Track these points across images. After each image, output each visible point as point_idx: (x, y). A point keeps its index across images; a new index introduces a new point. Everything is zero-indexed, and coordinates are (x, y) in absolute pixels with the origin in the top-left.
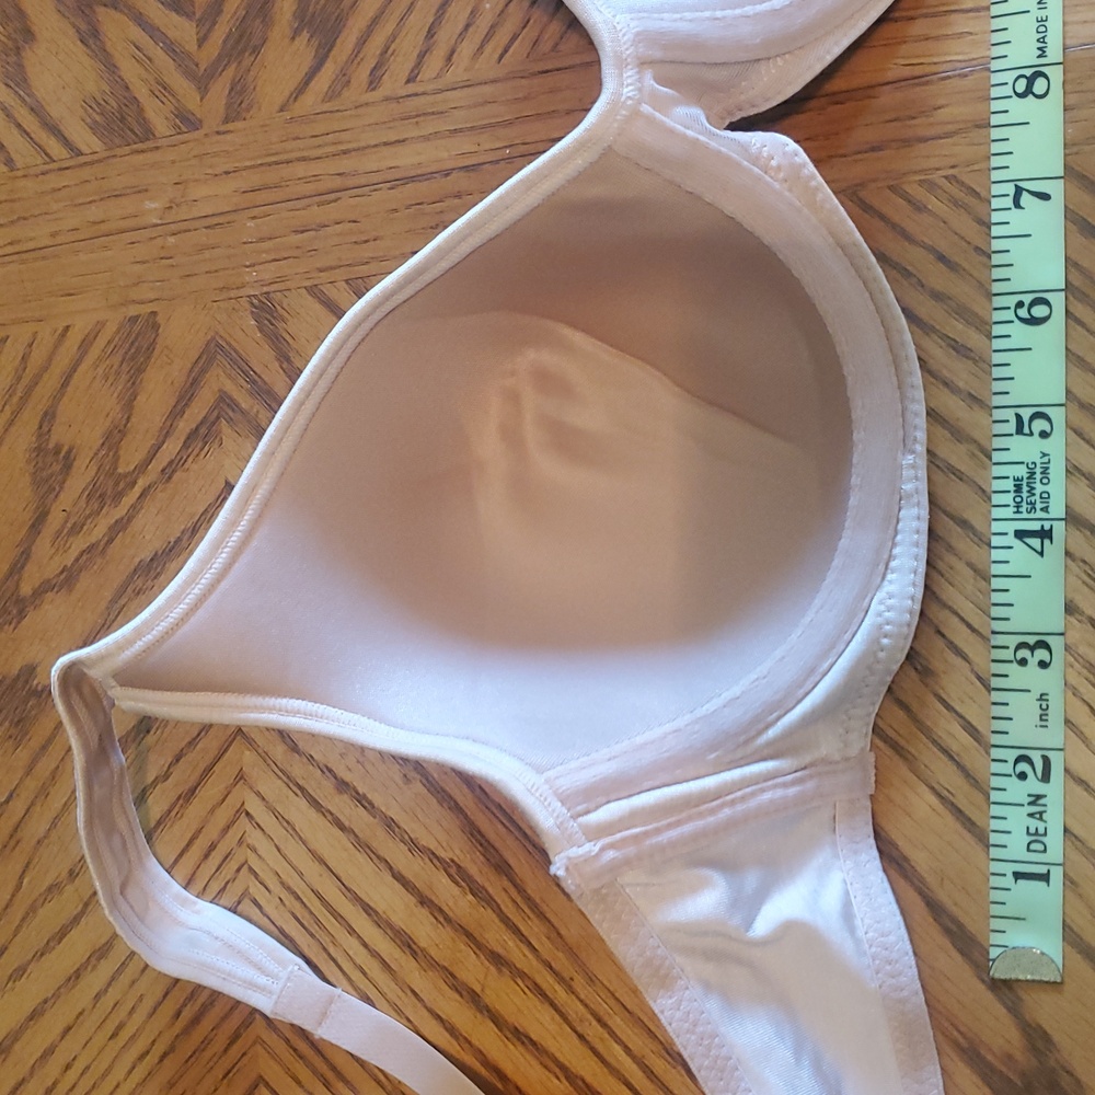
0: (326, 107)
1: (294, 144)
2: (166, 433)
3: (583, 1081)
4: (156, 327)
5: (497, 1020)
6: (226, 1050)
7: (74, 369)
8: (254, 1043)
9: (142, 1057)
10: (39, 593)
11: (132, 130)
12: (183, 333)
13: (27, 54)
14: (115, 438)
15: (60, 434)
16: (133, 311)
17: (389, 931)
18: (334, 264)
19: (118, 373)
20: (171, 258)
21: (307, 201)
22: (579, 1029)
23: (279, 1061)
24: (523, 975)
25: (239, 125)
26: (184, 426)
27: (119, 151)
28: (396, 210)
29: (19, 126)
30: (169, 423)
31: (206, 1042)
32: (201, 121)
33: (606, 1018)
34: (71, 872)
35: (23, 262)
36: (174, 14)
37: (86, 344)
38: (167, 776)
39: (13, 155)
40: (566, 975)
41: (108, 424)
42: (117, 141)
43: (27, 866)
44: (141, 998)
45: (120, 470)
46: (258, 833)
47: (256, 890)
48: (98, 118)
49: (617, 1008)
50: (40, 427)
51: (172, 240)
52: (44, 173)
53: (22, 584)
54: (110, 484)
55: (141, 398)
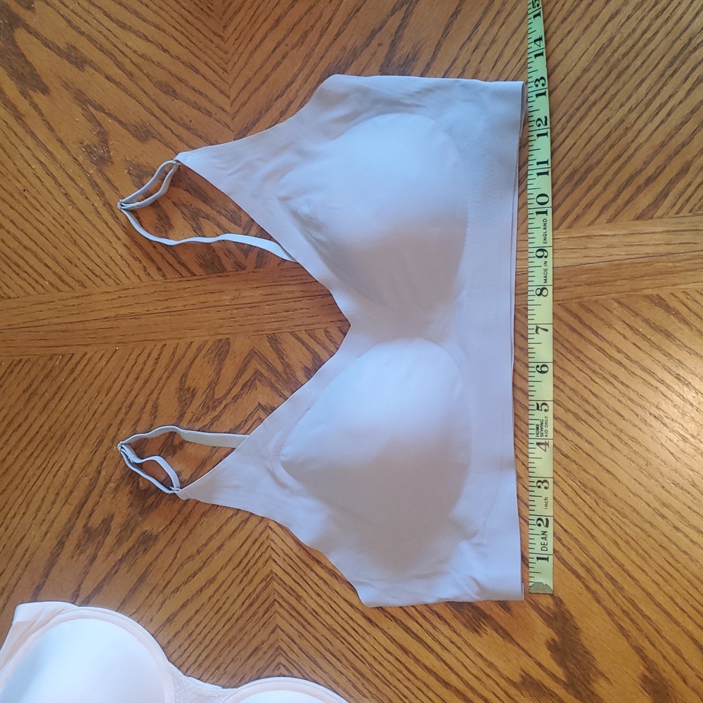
2: (235, 384)
4: (229, 344)
6: (263, 616)
7: (195, 358)
8: (275, 612)
9: (229, 620)
10: (181, 444)
11: (217, 268)
12: (240, 346)
13: (170, 234)
14: (213, 385)
15: (189, 383)
16: (219, 337)
18: (300, 324)
19: (213, 361)
20: (235, 318)
23: (285, 619)
25: (261, 270)
26: (241, 382)
27: (212, 275)
28: (324, 306)
29: (168, 262)
30: (235, 381)
31: (255, 614)
32: (246, 267)
34: (198, 551)
35: (171, 315)
36: (233, 225)
37: (199, 350)
39: (166, 273)
41: (210, 380)
42: (211, 272)
43: (179, 549)
44: (228, 598)
45: (216, 397)
46: (275, 534)
47: (274, 556)
48: (203, 262)
50: (181, 380)
51: (235, 311)
52: (179, 281)
53: (175, 440)
54: (211, 403)
55: (223, 371)
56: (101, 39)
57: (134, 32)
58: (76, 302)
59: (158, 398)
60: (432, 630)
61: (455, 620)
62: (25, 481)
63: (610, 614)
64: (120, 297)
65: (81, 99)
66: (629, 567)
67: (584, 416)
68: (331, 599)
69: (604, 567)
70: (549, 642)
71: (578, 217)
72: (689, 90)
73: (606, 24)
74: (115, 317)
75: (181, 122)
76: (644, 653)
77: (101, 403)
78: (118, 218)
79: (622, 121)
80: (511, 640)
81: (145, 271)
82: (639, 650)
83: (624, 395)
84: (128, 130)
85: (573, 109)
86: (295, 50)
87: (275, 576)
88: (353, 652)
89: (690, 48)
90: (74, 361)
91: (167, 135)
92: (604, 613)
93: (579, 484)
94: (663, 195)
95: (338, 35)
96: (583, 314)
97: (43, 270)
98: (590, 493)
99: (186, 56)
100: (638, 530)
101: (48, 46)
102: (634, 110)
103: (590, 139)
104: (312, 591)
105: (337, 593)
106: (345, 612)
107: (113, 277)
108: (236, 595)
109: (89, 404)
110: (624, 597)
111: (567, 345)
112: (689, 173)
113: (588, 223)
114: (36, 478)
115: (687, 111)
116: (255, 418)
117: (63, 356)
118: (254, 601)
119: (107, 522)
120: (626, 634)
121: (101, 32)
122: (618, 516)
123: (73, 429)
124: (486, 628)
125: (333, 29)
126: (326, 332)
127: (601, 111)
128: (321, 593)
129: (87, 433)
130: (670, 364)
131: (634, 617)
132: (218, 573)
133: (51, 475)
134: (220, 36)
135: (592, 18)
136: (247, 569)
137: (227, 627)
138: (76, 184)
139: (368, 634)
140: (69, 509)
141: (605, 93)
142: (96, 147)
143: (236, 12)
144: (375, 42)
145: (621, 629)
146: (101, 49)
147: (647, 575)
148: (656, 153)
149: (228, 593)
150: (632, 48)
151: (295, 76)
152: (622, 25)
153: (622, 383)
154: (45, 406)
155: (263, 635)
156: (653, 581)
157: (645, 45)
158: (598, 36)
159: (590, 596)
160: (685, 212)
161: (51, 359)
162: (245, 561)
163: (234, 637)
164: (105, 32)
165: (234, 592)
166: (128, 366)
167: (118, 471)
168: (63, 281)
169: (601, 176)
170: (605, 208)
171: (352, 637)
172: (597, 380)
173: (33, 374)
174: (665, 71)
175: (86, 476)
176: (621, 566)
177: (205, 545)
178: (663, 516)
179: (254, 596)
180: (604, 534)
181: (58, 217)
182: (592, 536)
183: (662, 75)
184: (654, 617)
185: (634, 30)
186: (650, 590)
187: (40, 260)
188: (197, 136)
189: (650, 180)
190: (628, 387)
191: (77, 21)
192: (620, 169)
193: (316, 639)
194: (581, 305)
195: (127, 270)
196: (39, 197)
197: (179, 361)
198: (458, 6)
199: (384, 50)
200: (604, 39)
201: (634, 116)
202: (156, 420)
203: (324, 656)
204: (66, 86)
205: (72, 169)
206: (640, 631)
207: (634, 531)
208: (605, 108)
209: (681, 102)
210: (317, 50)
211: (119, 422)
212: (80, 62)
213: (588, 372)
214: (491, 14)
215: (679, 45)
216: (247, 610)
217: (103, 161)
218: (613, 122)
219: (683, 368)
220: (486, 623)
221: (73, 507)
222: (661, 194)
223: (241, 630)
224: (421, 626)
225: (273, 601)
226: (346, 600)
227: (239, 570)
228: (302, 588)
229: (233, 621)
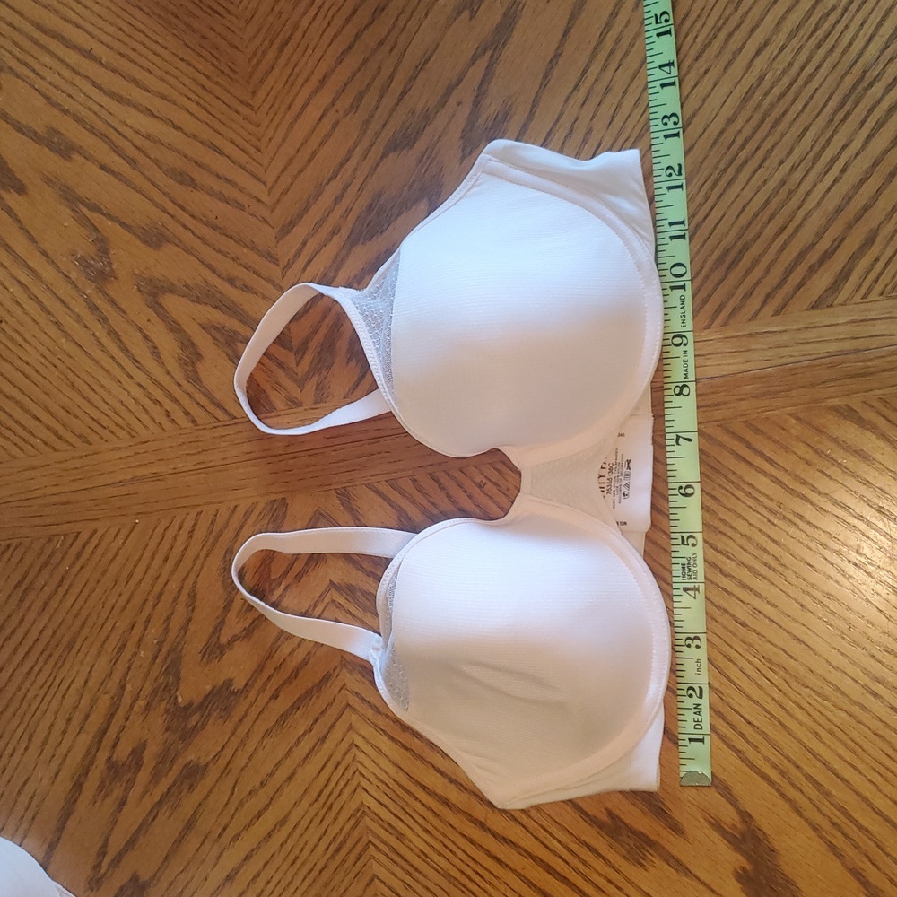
3: (539, 858)
4: (286, 505)
5: (494, 834)
6: (354, 864)
7: (242, 527)
8: (370, 858)
9: (309, 873)
10: (230, 643)
11: (265, 407)
12: (301, 508)
13: (199, 366)
14: (268, 562)
16: (273, 497)
17: (435, 797)
18: (379, 472)
20: (291, 471)
22: (534, 834)
25: (322, 405)
28: (409, 447)
29: (198, 403)
31: (344, 861)
32: (302, 403)
33: (548, 828)
34: (262, 783)
35: (207, 473)
36: (282, 348)
37: (247, 515)
38: (311, 730)
39: (196, 418)
43: (236, 782)
44: (306, 843)
45: (273, 577)
46: (362, 754)
47: (364, 783)
49: (553, 822)
50: (225, 557)
51: (291, 462)
52: (215, 427)
53: (221, 638)
54: (268, 585)
56: (91, 117)
57: (134, 106)
58: (78, 464)
59: (195, 583)
60: (581, 868)
61: (611, 850)
62: (25, 705)
63: (815, 828)
64: (137, 453)
65: (69, 197)
66: (837, 765)
67: (763, 570)
68: (444, 835)
69: (805, 767)
70: (737, 872)
71: (735, 310)
72: (867, 137)
73: (753, 59)
74: (133, 479)
75: (204, 219)
76: (863, 877)
77: (120, 595)
78: (127, 350)
79: (783, 183)
80: (687, 872)
81: (168, 416)
82: (857, 874)
83: (812, 538)
84: (134, 234)
85: (718, 171)
86: (348, 118)
87: (366, 810)
89: (865, 84)
90: (80, 542)
91: (187, 237)
92: (807, 826)
93: (762, 660)
94: (844, 275)
95: (404, 93)
96: (750, 436)
97: (32, 424)
98: (778, 670)
99: (206, 134)
100: (844, 715)
101: (20, 130)
102: (797, 168)
103: (744, 208)
104: (418, 827)
105: (452, 826)
107: (126, 428)
108: (315, 839)
109: (104, 598)
110: (832, 804)
112: (876, 245)
113: (749, 316)
114: (39, 699)
115: (867, 164)
116: (326, 601)
117: (65, 535)
118: (342, 845)
119: (138, 753)
120: (839, 855)
121: (90, 109)
122: (817, 697)
123: (85, 632)
124: (653, 859)
125: (396, 87)
126: (414, 480)
127: (757, 170)
128: (430, 828)
129: (103, 635)
130: (868, 494)
131: (847, 830)
132: (290, 812)
133: (59, 695)
134: (248, 105)
135: (734, 53)
137: (307, 883)
138: (69, 308)
139: (496, 877)
140: (86, 739)
141: (758, 148)
142: (92, 258)
143: (267, 73)
144: (452, 102)
145: (832, 847)
146: (92, 130)
147: (860, 773)
148: (831, 220)
149: (305, 838)
150: (789, 87)
151: (350, 152)
152: (774, 59)
153: (809, 523)
154: (46, 604)
155: (356, 889)
156: (869, 780)
157: (806, 83)
158: (744, 74)
159: (787, 806)
160: (874, 295)
161: (50, 540)
162: (326, 792)
164: (96, 108)
165: (313, 834)
166: (153, 544)
167: (148, 684)
168: (60, 438)
169: (761, 255)
170: (769, 296)
171: (477, 884)
172: (776, 521)
173: (27, 562)
174: (835, 113)
175: (105, 693)
176: (825, 764)
177: (271, 774)
178: (875, 695)
179: (340, 839)
180: (801, 724)
181: (47, 353)
182: (785, 727)
183: (831, 120)
184: (874, 829)
185: (790, 64)
186: (866, 793)
187: (28, 412)
188: (227, 236)
189: (826, 256)
190: (817, 527)
191: (57, 96)
192: (785, 245)
193: (427, 889)
194: (748, 425)
195: (144, 417)
196: (21, 329)
197: (220, 534)
198: (558, 48)
199: (466, 110)
200: (751, 78)
201: (798, 174)
202: (195, 613)
204: (48, 181)
205: (63, 289)
206: (857, 848)
207: (839, 717)
208: (760, 166)
209: (857, 154)
210: (377, 114)
211: (144, 619)
212: (66, 150)
213: (764, 512)
214: (602, 56)
215: (849, 81)
216: (332, 857)
217: (103, 277)
218: (772, 184)
219: (886, 498)
220: (652, 852)
221: (90, 737)
222: (841, 273)
223: (327, 884)
224: (567, 863)
225: (367, 844)
226: (464, 836)
227: (317, 805)
228: (405, 823)
229: (314, 874)
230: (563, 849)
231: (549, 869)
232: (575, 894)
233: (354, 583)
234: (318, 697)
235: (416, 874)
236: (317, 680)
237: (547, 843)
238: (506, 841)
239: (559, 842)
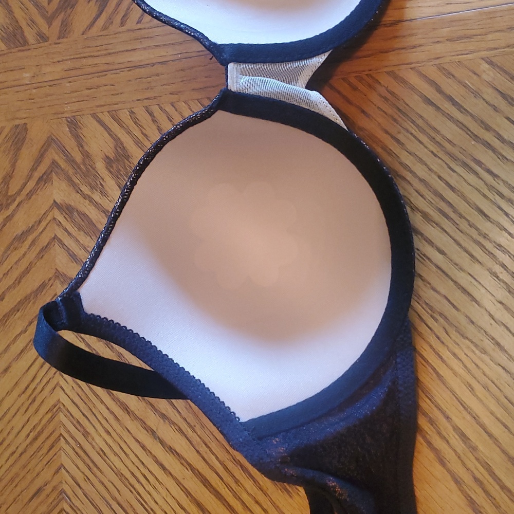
0: (101, 34)
1: (88, 50)
2: (29, 177)
3: (198, 470)
4: (26, 130)
5: (162, 442)
6: (48, 452)
8: (60, 449)
9: (12, 454)
11: (18, 41)
12: (37, 133)
14: (7, 179)
16: (17, 122)
17: (118, 403)
18: (103, 104)
19: (9, 150)
20: (33, 99)
21: (93, 75)
22: (197, 448)
24: (174, 424)
25: (65, 40)
26: (37, 175)
27: (13, 50)
28: (130, 81)
30: (30, 174)
31: (39, 448)
32: (48, 38)
33: (209, 444)
38: (25, 331)
40: (193, 425)
41: (4, 173)
42: (12, 46)
44: (12, 429)
45: (9, 194)
48: (5, 35)
51: (34, 91)
54: (5, 200)
55: (19, 162)
60: (234, 485)
63: (457, 481)
66: (487, 420)
68: (121, 437)
69: (454, 418)
83: (491, 188)
87: (62, 407)
88: (142, 505)
92: (449, 478)
96: (441, 80)
98: (439, 318)
100: (501, 370)
104: (101, 428)
105: (128, 431)
106: (136, 455)
108: (20, 426)
110: (477, 459)
111: (420, 122)
116: (49, 218)
118: (39, 434)
122: (474, 349)
126: (132, 113)
128: (110, 429)
131: (488, 487)
132: (3, 399)
136: (33, 396)
137: (10, 462)
139: (160, 483)
145: (472, 503)
149: (13, 423)
153: (489, 171)
155: (47, 475)
159: (432, 456)
162: (32, 386)
163: (17, 475)
165: (18, 421)
171: (143, 486)
176: (475, 418)
179: (39, 428)
180: (455, 373)
182: (439, 376)
190: (497, 176)
193: (103, 484)
194: (441, 68)
203: (110, 506)
206: (496, 507)
207: (495, 372)
213: (446, 158)
216: (31, 443)
223: (24, 466)
224: (222, 479)
225: (59, 437)
226: (137, 441)
227: (24, 397)
228: (91, 423)
229: (16, 455)
230: (219, 465)
231: (206, 482)
232: (225, 510)
233: (73, 204)
234: (34, 303)
235: (95, 469)
236: (35, 288)
237: (206, 457)
238: (171, 450)
239: (217, 458)
